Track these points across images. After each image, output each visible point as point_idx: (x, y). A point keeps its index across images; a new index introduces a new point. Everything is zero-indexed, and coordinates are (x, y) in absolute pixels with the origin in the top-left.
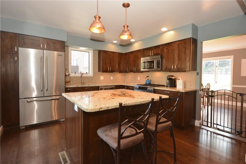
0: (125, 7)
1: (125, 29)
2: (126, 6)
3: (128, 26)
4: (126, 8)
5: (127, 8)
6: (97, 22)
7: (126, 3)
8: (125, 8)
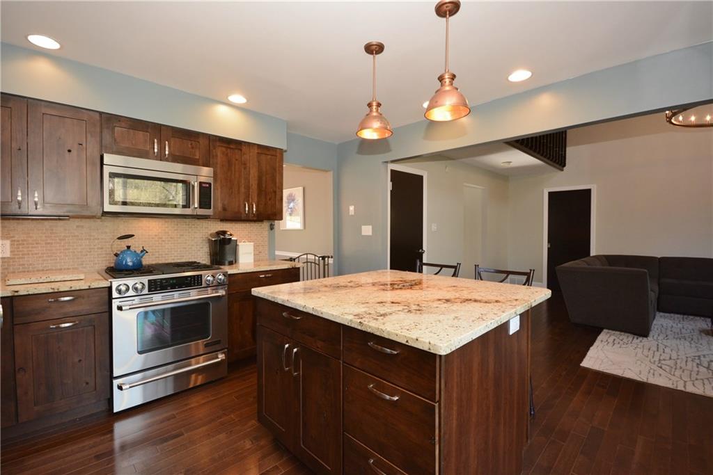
0: (372, 53)
1: (371, 111)
2: (374, 49)
3: (379, 105)
4: (374, 57)
5: (377, 56)
7: (375, 43)
8: (372, 56)
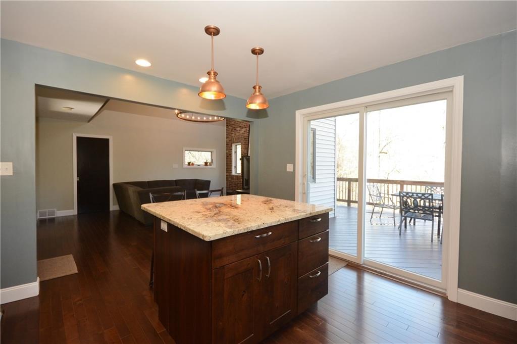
6: (257, 95)
